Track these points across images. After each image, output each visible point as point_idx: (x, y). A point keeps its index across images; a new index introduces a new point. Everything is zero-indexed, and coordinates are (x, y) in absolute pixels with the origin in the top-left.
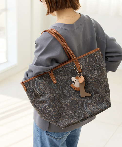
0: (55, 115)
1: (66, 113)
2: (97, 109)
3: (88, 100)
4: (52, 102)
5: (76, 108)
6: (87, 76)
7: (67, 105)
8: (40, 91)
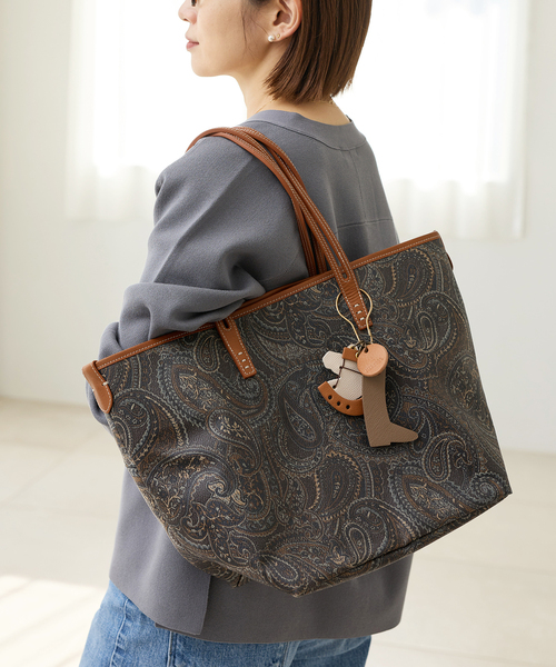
0: (256, 525)
1: (304, 519)
2: (451, 502)
3: (402, 460)
4: (241, 461)
5: (351, 499)
6: (399, 347)
7: (309, 483)
8: (179, 409)
